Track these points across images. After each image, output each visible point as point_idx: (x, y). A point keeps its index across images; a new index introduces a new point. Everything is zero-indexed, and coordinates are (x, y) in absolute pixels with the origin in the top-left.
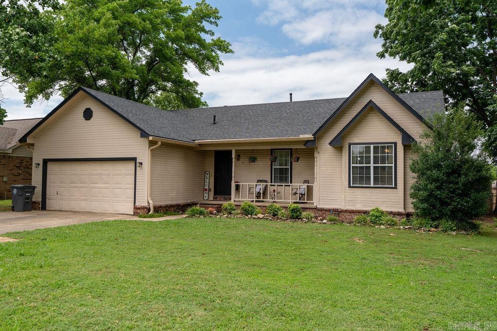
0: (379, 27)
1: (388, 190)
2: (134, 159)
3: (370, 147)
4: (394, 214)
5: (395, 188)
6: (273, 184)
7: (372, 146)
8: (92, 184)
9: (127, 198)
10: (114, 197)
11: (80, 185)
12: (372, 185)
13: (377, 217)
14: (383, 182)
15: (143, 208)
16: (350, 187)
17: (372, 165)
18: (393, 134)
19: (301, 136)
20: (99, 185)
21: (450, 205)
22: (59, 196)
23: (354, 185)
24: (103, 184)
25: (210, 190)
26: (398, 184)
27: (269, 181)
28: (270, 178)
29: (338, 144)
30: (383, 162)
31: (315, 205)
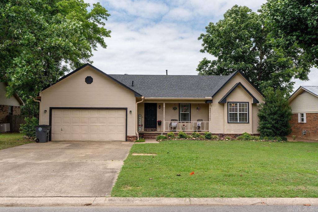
0: (202, 35)
1: (245, 124)
2: (126, 109)
3: (237, 104)
4: (255, 135)
5: (249, 123)
6: (180, 122)
7: (238, 104)
8: (91, 123)
9: (118, 131)
10: (109, 131)
11: (81, 124)
12: (238, 122)
13: (248, 136)
14: (243, 121)
15: (134, 137)
16: (228, 123)
17: (238, 112)
18: (247, 98)
19: (206, 98)
20: (97, 124)
21: (280, 130)
22: (62, 132)
23: (230, 122)
24: (100, 123)
25: (142, 126)
26: (250, 121)
27: (178, 120)
28: (178, 119)
29: (222, 103)
30: (243, 111)
31: (210, 132)
